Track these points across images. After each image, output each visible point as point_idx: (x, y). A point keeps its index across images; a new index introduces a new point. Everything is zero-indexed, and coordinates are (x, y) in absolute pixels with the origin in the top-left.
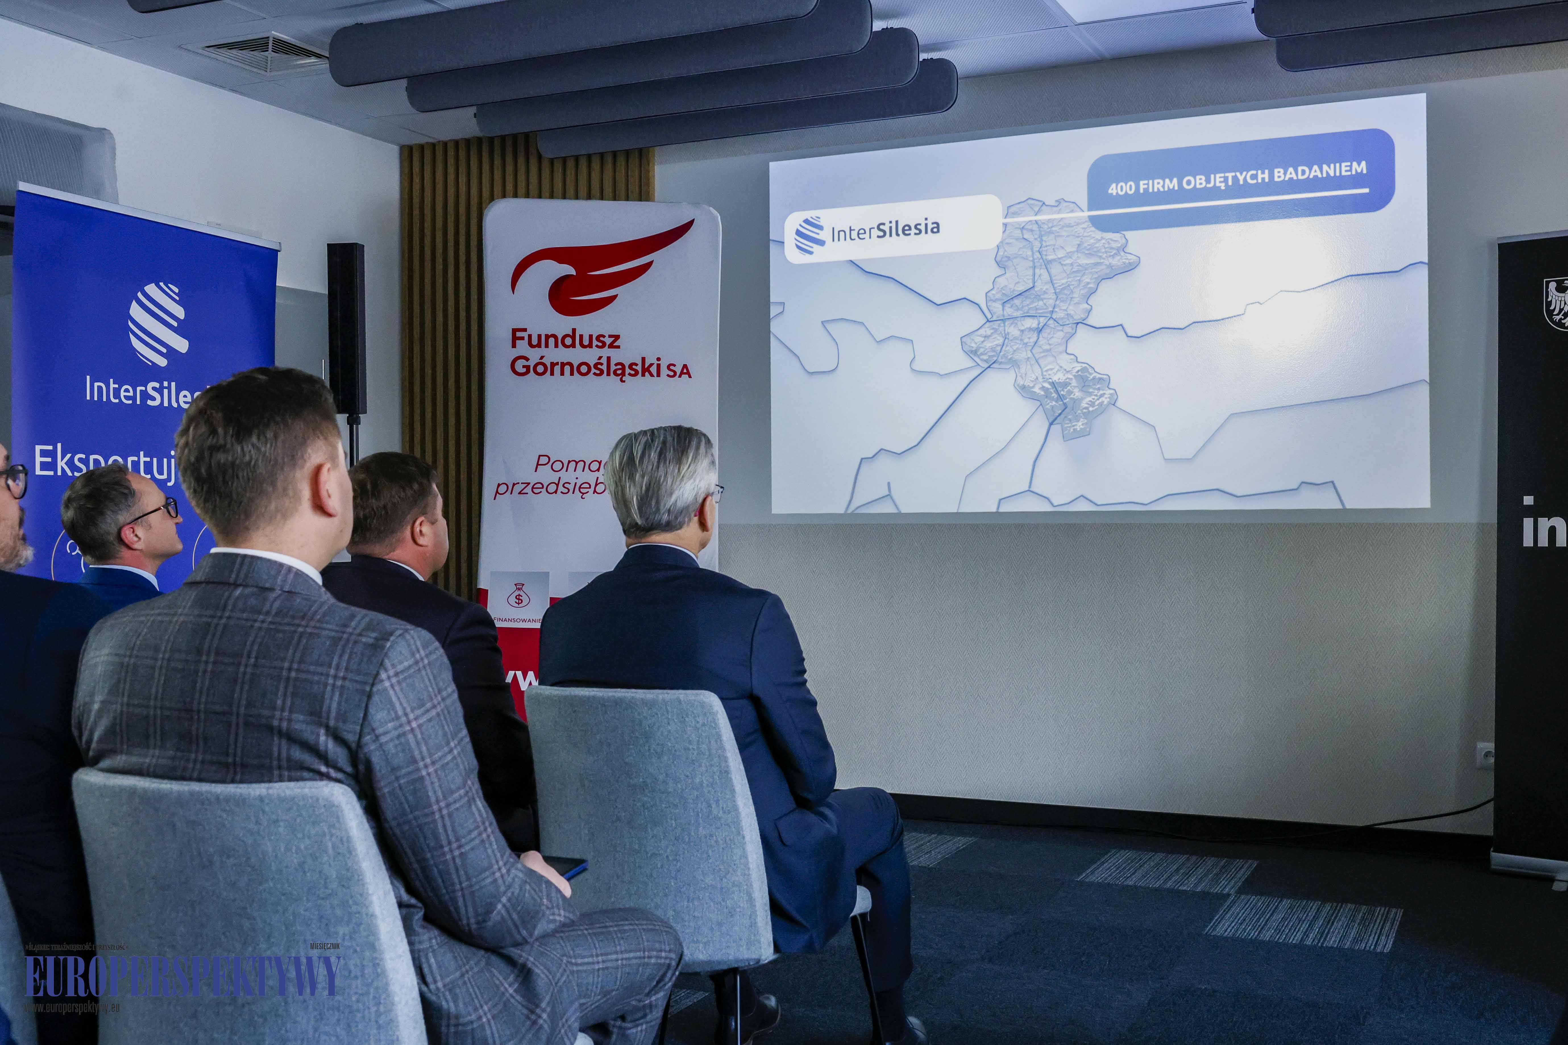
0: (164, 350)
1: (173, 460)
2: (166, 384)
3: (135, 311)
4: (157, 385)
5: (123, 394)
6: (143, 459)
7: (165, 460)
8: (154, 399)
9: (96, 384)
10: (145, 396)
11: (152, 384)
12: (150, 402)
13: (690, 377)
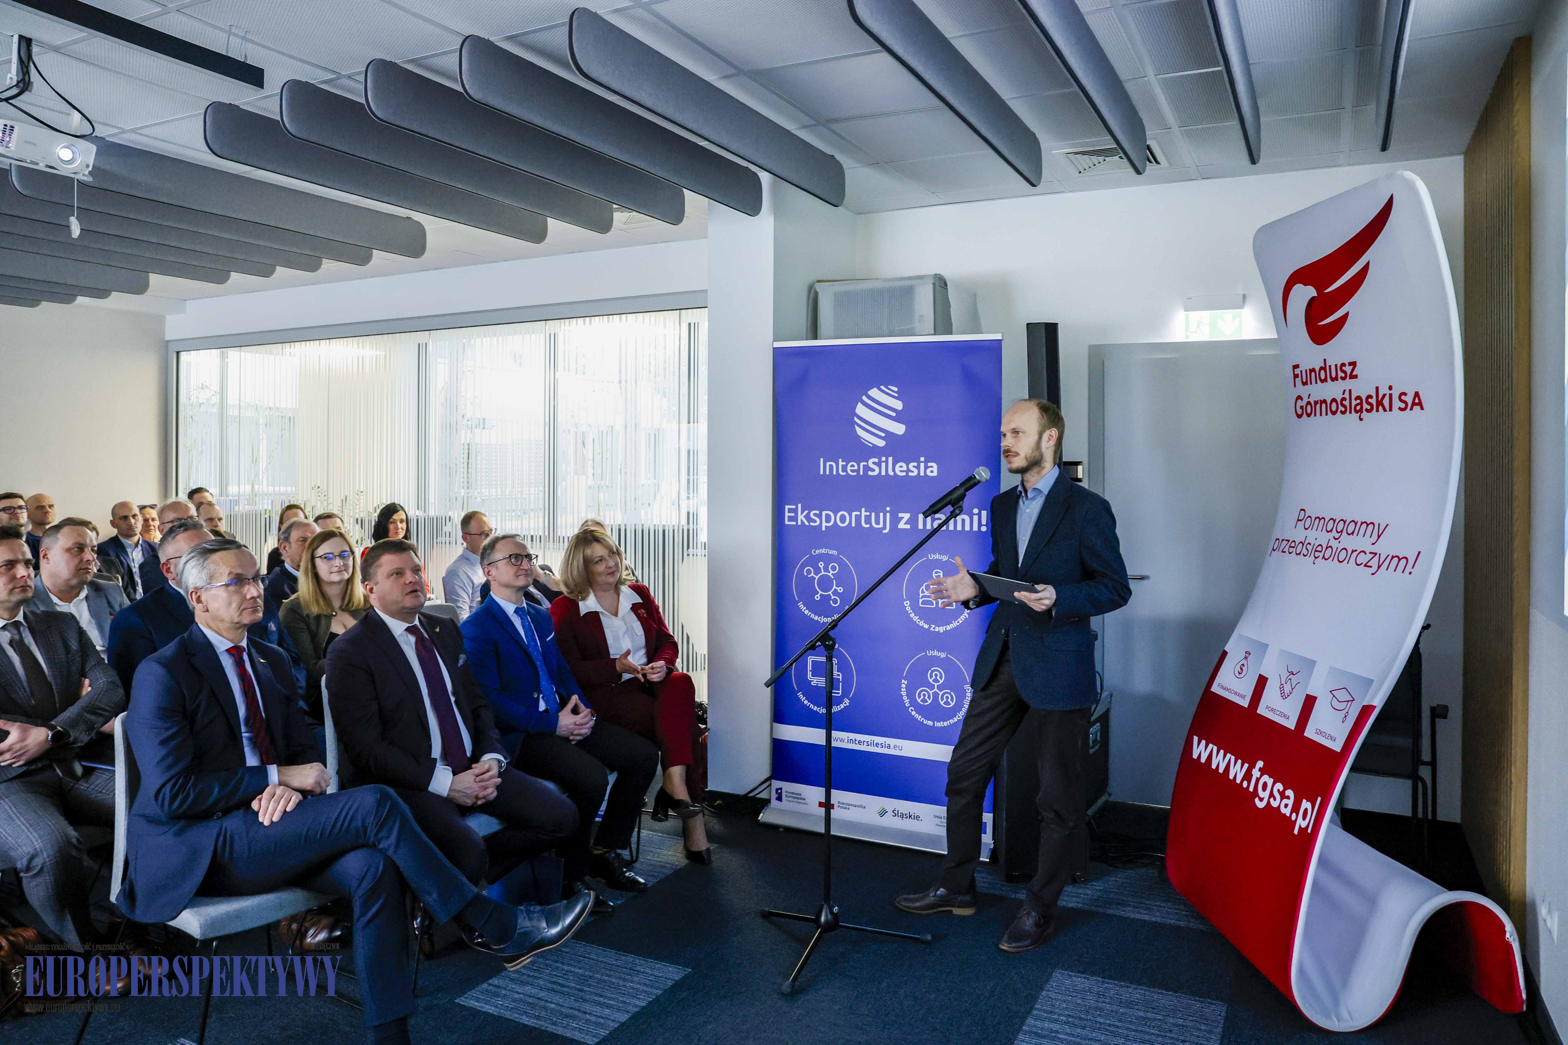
0: (883, 435)
1: (888, 514)
2: (883, 459)
3: (860, 410)
4: (876, 460)
5: (849, 468)
6: (864, 513)
7: (881, 514)
8: (873, 470)
9: (828, 464)
10: (867, 468)
11: (871, 461)
12: (870, 473)
13: (1422, 408)
